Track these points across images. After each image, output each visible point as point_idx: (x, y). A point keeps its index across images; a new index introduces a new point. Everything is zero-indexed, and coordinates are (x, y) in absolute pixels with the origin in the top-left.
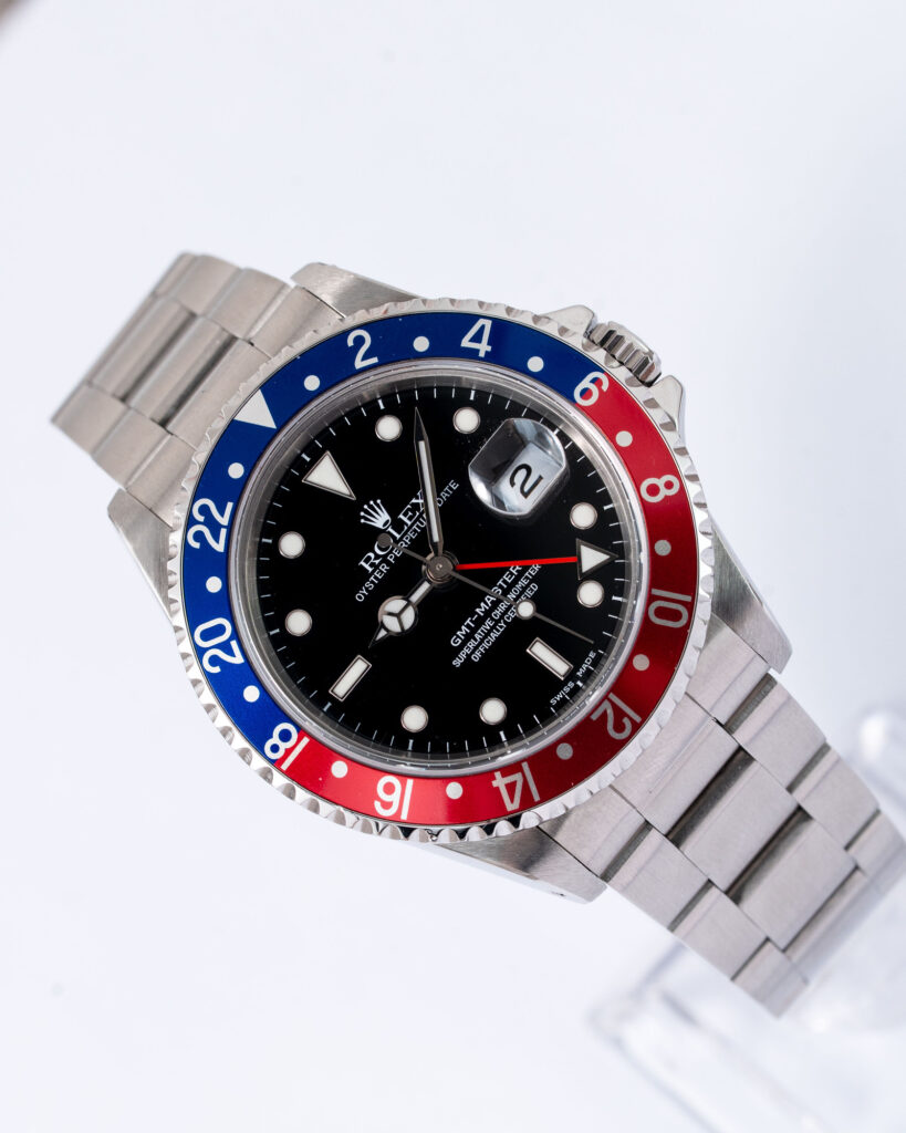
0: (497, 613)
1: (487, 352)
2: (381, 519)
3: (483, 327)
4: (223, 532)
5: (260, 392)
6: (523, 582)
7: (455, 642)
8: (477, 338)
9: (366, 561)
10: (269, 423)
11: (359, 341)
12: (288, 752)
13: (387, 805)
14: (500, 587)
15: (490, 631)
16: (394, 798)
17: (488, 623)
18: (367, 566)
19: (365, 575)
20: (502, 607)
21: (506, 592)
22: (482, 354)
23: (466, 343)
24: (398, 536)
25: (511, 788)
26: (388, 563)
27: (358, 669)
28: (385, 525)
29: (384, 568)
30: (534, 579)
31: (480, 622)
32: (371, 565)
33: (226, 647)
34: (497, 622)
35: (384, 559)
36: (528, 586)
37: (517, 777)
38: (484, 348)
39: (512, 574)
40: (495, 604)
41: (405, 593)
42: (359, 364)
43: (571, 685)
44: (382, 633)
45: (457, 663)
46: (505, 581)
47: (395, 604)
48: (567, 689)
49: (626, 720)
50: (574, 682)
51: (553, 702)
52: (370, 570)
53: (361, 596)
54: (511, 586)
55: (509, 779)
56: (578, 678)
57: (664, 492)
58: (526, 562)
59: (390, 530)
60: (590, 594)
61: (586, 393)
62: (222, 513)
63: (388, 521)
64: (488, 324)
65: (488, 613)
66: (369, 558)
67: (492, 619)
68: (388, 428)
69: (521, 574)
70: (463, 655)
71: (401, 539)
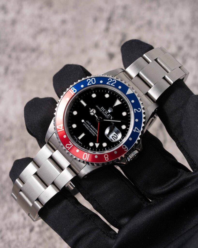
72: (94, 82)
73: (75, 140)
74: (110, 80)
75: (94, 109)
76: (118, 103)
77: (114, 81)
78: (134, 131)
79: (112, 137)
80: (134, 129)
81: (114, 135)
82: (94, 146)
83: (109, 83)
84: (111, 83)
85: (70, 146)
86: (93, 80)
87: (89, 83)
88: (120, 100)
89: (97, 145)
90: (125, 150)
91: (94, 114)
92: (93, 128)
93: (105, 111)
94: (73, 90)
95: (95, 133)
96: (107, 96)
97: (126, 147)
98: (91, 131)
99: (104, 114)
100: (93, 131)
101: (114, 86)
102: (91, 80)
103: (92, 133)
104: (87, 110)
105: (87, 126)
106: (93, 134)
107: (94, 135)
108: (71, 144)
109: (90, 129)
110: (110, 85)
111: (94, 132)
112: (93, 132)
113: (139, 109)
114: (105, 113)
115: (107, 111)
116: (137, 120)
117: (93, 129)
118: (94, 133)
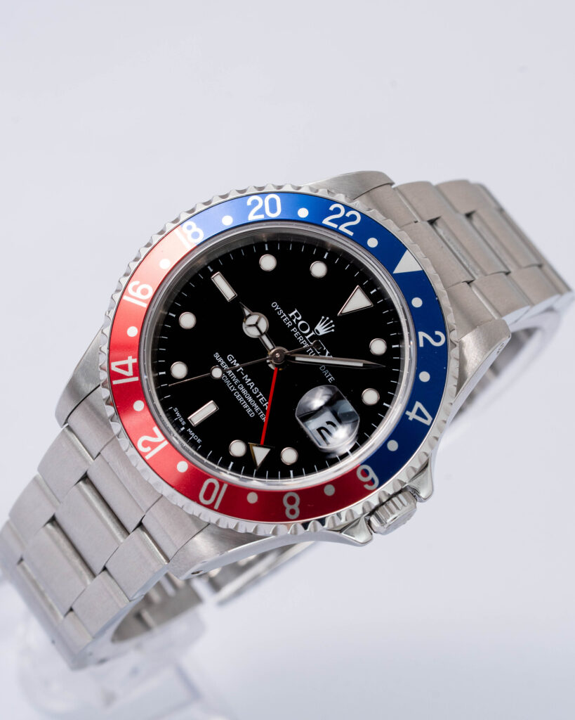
0: (242, 388)
1: (408, 416)
2: (321, 329)
3: (426, 418)
4: (335, 226)
5: (420, 269)
6: (257, 408)
7: (230, 357)
8: (419, 413)
9: (296, 314)
10: (398, 270)
11: (437, 339)
12: (185, 236)
13: (135, 289)
14: (258, 394)
15: (231, 381)
16: (138, 294)
17: (236, 381)
18: (293, 313)
19: (288, 312)
20: (244, 392)
21: (254, 396)
22: (408, 413)
23: (418, 405)
24: (307, 337)
25: (125, 367)
26: (292, 327)
27: (228, 292)
28: (317, 331)
29: (289, 324)
30: (257, 416)
31: (239, 375)
32: (293, 317)
33: (262, 211)
34: (236, 387)
35: (295, 325)
36: (254, 411)
37: (130, 373)
38: (412, 415)
39: (265, 402)
40: (247, 388)
41: (269, 333)
42: (422, 334)
43: (184, 423)
44: (247, 312)
45: (217, 356)
46: (261, 397)
47: (264, 325)
48: (181, 420)
49: (148, 449)
50: (184, 426)
51: (176, 410)
52: (290, 315)
53: (275, 305)
54: (257, 401)
55: (130, 368)
56: (187, 428)
57: (288, 507)
58: (268, 413)
59: (313, 333)
60: (237, 448)
61: (365, 473)
62: (347, 228)
63: (318, 333)
64: (427, 422)
65: (243, 382)
66: (298, 316)
67: (238, 384)
68: (378, 347)
69: (263, 408)
70: (220, 360)
71: (305, 339)
72: (273, 210)
73: (177, 425)
74: (337, 211)
75: (262, 315)
76: (358, 301)
77: (353, 218)
78: (411, 419)
79: (319, 430)
80: (411, 411)
81: (328, 423)
82: (249, 455)
83: (332, 221)
84: (339, 222)
85: (154, 445)
86: (273, 202)
87: (257, 213)
88: (366, 291)
89: (260, 454)
90: (367, 487)
91: (262, 334)
92: (252, 385)
93: (304, 327)
94: (189, 233)
95: (255, 405)
96: (318, 269)
97: (372, 475)
98: (243, 397)
99: (300, 338)
100: (250, 399)
101: (351, 234)
102: (263, 200)
103: (246, 406)
104: (234, 314)
105: (228, 377)
106: (249, 410)
107: (252, 415)
108: (161, 438)
109: (238, 390)
110: (337, 231)
111: (253, 402)
112: (248, 403)
113: (437, 333)
114: (305, 335)
115: (312, 329)
116: (425, 377)
117: (250, 392)
118: (253, 408)
